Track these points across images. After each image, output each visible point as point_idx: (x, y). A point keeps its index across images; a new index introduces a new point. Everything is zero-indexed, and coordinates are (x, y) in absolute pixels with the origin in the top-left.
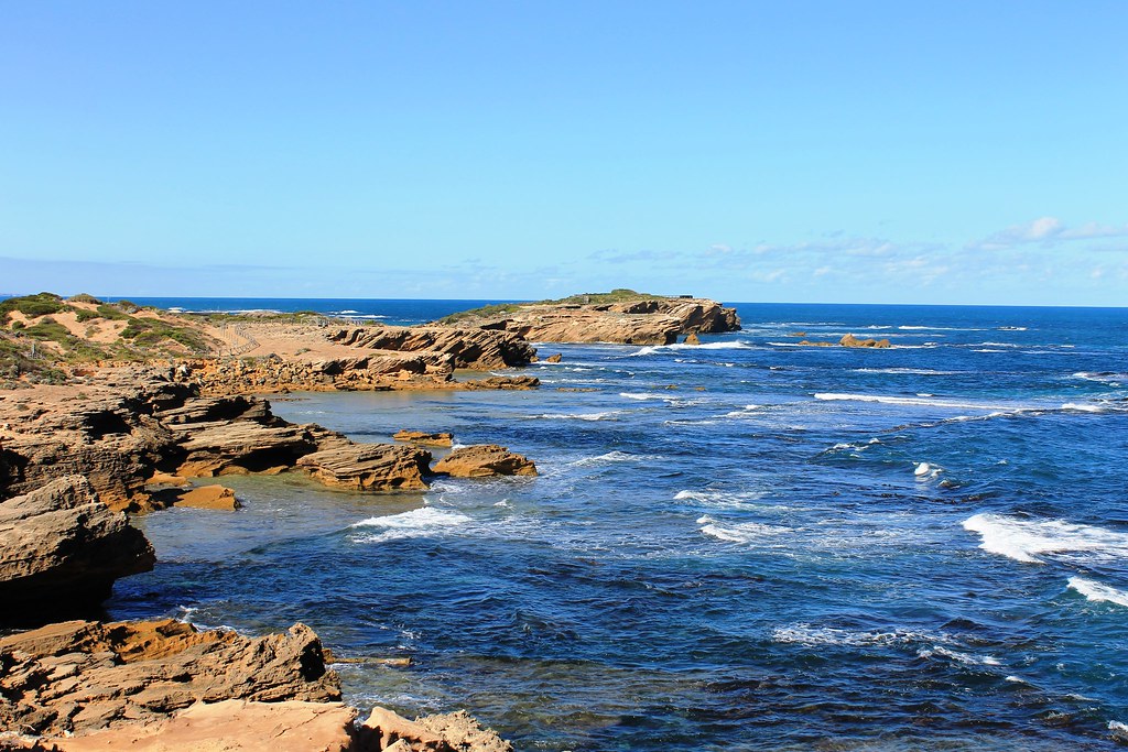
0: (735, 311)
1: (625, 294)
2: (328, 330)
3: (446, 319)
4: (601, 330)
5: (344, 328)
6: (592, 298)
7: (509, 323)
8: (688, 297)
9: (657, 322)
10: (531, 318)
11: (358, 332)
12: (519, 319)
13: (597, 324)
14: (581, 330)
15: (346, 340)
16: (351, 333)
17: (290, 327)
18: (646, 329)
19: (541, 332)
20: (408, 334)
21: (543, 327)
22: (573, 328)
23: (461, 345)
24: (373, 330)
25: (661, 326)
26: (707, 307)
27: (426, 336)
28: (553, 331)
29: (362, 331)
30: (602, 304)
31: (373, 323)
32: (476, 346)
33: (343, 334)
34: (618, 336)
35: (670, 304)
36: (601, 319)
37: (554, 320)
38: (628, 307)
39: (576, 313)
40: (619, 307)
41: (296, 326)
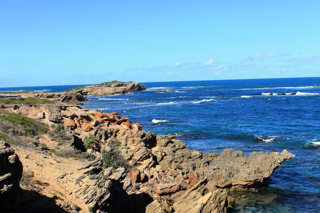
0: (144, 85)
1: (115, 82)
2: (34, 95)
3: (67, 90)
4: (106, 92)
5: (38, 94)
6: (106, 83)
7: (83, 91)
8: (131, 82)
9: (121, 89)
10: (89, 89)
11: (42, 94)
12: (86, 90)
13: (105, 90)
14: (101, 92)
15: (39, 97)
16: (40, 95)
17: (25, 94)
18: (117, 91)
19: (91, 93)
20: (54, 94)
21: (92, 91)
22: (99, 91)
23: (67, 96)
24: (46, 94)
25: (121, 90)
26: (136, 84)
27: (58, 95)
28: (94, 92)
29: (43, 94)
30: (108, 85)
31: (45, 92)
32: (71, 97)
33: (38, 95)
34: (110, 93)
35: (126, 84)
36: (106, 89)
37: (94, 89)
38: (115, 85)
39: (100, 87)
40: (113, 85)
41: (27, 94)
